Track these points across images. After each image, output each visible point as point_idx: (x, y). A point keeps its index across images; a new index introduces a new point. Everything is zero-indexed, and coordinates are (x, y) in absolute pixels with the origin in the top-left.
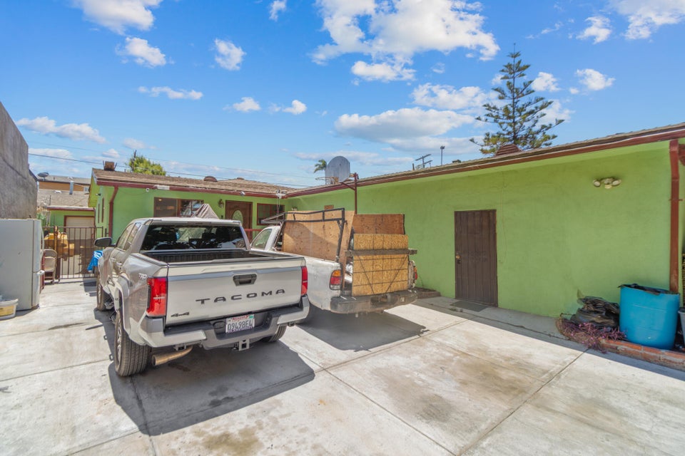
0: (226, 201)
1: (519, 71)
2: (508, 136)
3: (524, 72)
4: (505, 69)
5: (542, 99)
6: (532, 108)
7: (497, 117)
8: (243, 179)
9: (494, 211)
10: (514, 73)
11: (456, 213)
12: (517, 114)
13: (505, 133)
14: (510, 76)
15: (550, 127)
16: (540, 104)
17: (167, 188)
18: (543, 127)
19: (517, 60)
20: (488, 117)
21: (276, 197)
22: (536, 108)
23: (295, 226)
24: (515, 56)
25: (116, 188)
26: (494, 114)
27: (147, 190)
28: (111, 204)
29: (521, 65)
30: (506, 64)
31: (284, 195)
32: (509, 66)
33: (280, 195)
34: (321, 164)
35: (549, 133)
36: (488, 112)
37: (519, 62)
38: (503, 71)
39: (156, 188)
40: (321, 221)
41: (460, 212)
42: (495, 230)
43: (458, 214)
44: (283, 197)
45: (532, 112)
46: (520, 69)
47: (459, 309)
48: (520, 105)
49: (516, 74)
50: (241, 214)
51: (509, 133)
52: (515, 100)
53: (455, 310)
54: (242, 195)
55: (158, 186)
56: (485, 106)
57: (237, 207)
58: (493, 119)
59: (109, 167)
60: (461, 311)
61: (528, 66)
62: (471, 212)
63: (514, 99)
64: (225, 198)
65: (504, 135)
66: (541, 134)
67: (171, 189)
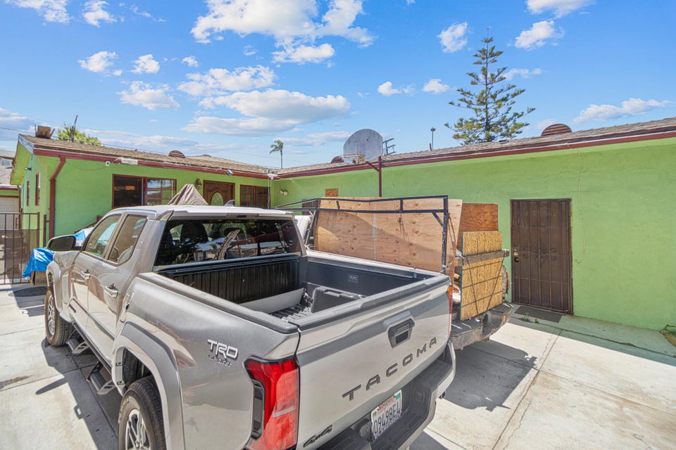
0: (204, 181)
1: (492, 57)
2: (481, 123)
3: (497, 58)
4: (479, 54)
5: (514, 86)
6: (503, 95)
7: (470, 103)
8: (210, 156)
9: (568, 201)
10: (487, 58)
11: (513, 202)
12: (490, 100)
13: (479, 118)
14: (483, 61)
15: (522, 115)
16: (512, 91)
17: (135, 162)
18: (516, 114)
19: (491, 45)
20: (460, 102)
21: (267, 178)
22: (508, 95)
23: (338, 217)
24: (487, 41)
25: (63, 161)
26: (468, 99)
27: (108, 164)
28: (53, 182)
29: (495, 51)
30: (480, 49)
31: (276, 175)
32: (483, 51)
33: (271, 176)
34: (277, 144)
35: (519, 121)
36: (462, 97)
37: (493, 48)
38: (476, 56)
39: (120, 161)
40: (397, 212)
41: (518, 201)
42: (569, 224)
43: (515, 203)
44: (275, 178)
45: (505, 99)
46: (492, 55)
47: (533, 319)
48: (493, 92)
49: (489, 59)
50: (221, 196)
51: (483, 119)
52: (489, 86)
53: (528, 321)
54: (228, 174)
55: (122, 159)
56: (459, 90)
57: (216, 188)
58: (466, 104)
59: (43, 134)
60: (537, 322)
61: (501, 53)
62: (535, 201)
63: (487, 85)
64: (204, 177)
65: (477, 121)
66: (511, 122)
67: (139, 163)
